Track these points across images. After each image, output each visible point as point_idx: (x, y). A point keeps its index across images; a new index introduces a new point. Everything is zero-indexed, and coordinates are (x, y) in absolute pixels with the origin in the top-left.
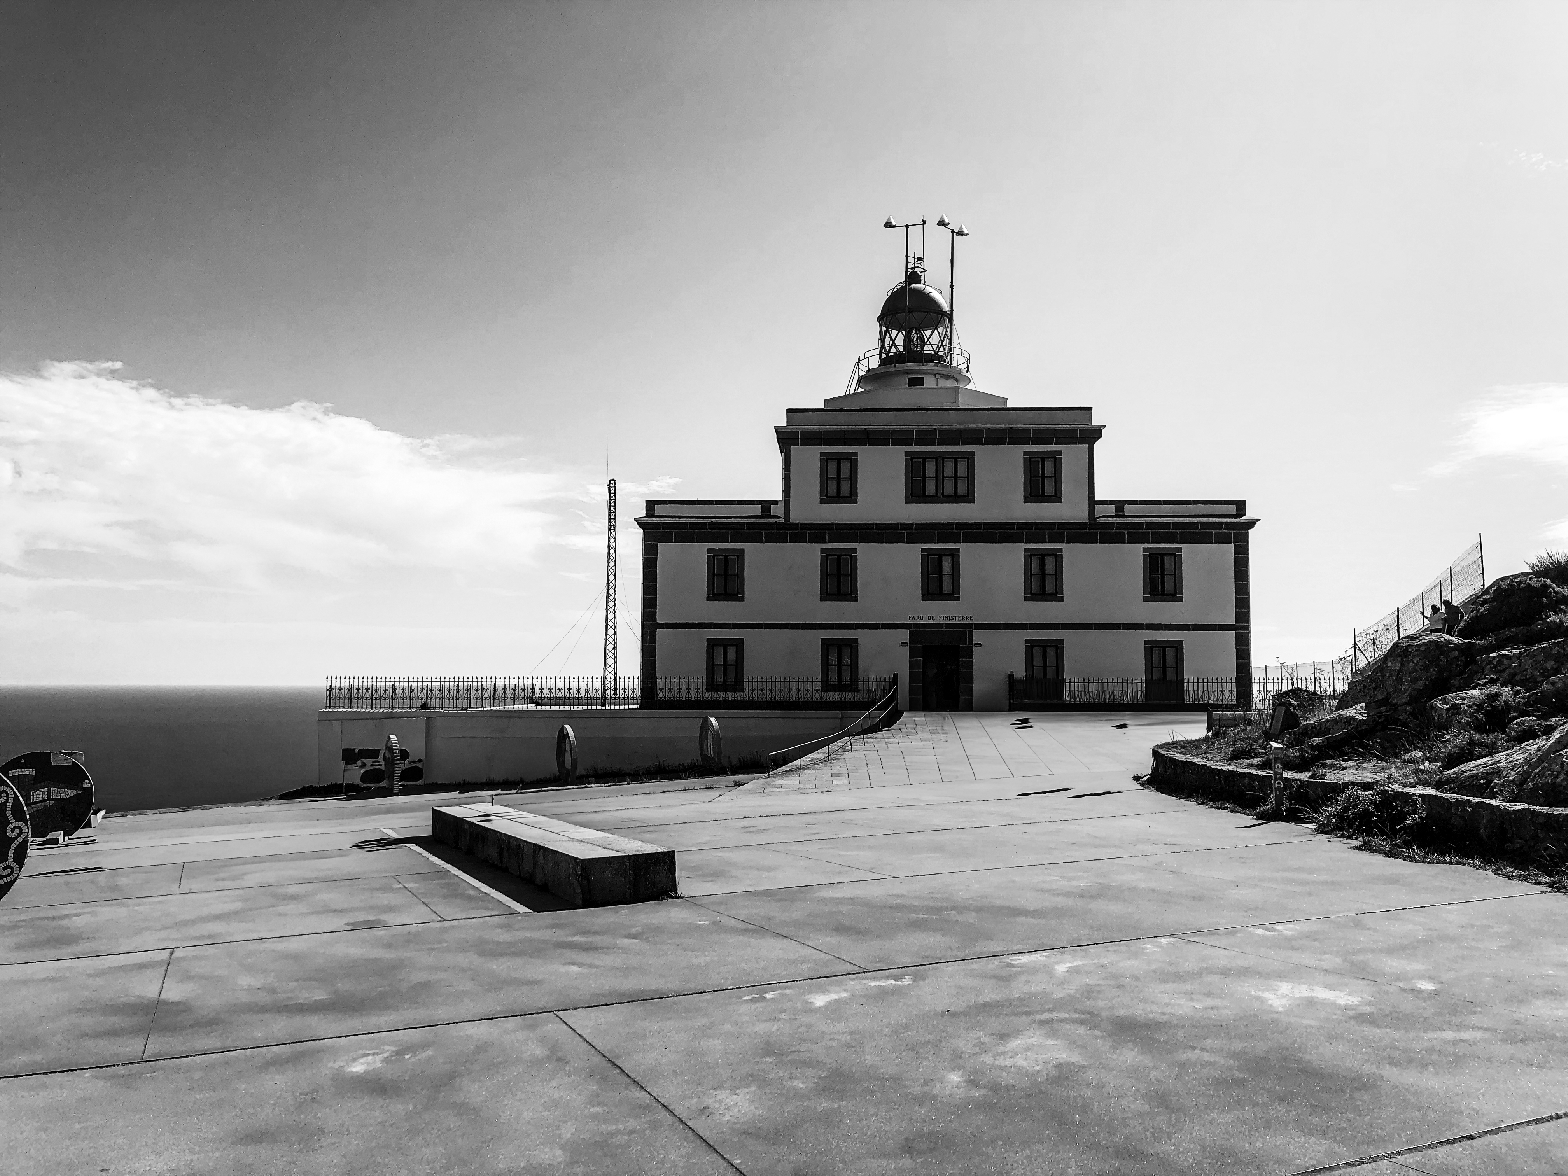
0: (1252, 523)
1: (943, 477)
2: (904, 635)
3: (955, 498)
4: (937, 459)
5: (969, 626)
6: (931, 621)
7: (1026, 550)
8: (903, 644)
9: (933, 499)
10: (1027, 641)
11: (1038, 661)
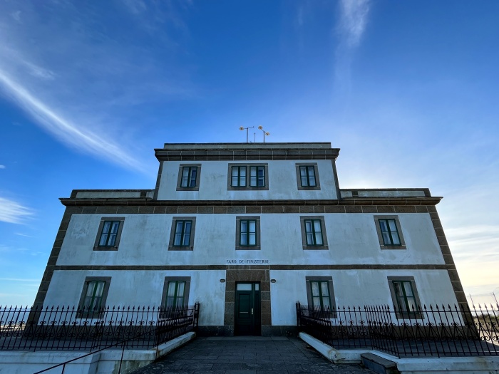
0: (437, 200)
1: (250, 176)
2: (222, 274)
3: (258, 187)
4: (246, 167)
5: (267, 267)
6: (241, 264)
7: (301, 217)
8: (222, 281)
9: (244, 188)
10: (307, 278)
11: (316, 292)
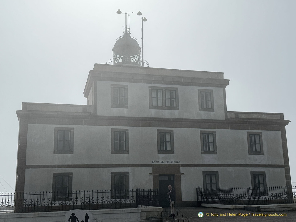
0: (287, 122)
1: (165, 98)
2: (150, 170)
3: (171, 108)
4: (162, 90)
5: (179, 165)
6: (162, 163)
7: (201, 131)
8: (150, 174)
9: (162, 108)
10: (203, 172)
11: (208, 181)
